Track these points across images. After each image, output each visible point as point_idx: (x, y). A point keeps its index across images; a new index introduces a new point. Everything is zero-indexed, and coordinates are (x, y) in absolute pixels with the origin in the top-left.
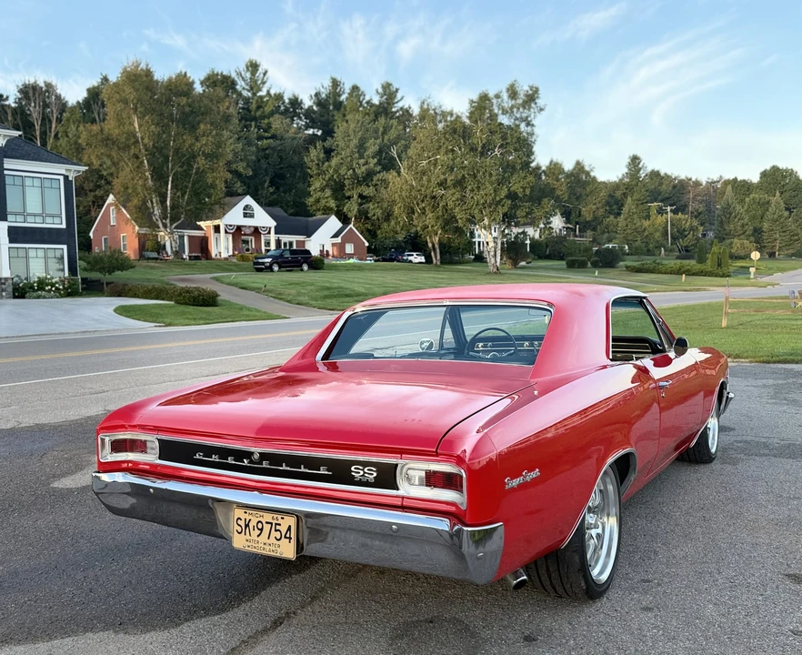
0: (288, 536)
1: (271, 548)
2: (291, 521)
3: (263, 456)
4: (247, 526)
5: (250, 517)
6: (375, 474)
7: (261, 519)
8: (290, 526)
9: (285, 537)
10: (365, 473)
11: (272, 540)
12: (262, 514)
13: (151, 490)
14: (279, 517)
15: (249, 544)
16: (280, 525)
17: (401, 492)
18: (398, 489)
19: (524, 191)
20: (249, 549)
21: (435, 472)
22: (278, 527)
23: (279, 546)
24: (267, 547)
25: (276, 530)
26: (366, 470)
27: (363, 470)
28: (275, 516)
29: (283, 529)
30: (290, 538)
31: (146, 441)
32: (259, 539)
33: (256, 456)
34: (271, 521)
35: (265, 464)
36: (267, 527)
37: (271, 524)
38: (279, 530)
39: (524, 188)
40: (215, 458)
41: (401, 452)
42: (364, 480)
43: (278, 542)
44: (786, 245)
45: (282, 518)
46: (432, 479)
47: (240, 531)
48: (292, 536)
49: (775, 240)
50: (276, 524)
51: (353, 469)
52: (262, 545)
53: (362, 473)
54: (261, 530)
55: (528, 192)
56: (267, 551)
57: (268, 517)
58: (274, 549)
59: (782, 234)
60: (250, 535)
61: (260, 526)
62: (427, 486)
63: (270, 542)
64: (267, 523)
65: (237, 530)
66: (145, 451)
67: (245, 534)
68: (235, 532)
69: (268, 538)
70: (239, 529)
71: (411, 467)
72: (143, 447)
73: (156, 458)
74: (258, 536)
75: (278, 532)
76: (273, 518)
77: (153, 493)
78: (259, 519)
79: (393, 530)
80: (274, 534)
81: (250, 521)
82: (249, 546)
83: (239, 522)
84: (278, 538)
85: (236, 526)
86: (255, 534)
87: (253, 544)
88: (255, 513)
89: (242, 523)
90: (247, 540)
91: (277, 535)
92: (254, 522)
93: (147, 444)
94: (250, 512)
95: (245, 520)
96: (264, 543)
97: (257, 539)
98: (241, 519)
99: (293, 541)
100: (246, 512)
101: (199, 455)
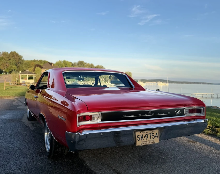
0: (156, 136)
1: (152, 142)
2: (157, 131)
3: (152, 112)
4: (142, 137)
5: (143, 134)
6: (180, 112)
7: (147, 133)
8: (157, 133)
9: (156, 137)
11: (152, 139)
12: (147, 132)
14: (153, 131)
15: (143, 143)
16: (153, 133)
17: (185, 116)
20: (144, 144)
22: (153, 134)
24: (150, 142)
25: (152, 136)
27: (178, 111)
28: (152, 131)
29: (155, 134)
30: (157, 137)
33: (149, 112)
34: (151, 133)
35: (153, 115)
36: (149, 136)
37: (151, 134)
41: (184, 105)
42: (178, 114)
43: (153, 139)
45: (154, 131)
47: (139, 140)
48: (158, 136)
50: (152, 134)
52: (148, 142)
54: (147, 137)
56: (151, 143)
57: (149, 132)
58: (152, 141)
60: (143, 140)
61: (147, 136)
62: (189, 113)
63: (151, 140)
64: (149, 134)
65: (138, 140)
66: (91, 120)
67: (141, 140)
68: (137, 140)
69: (150, 139)
70: (139, 139)
71: (186, 109)
72: (90, 118)
73: (99, 121)
74: (146, 139)
75: (153, 136)
76: (151, 132)
77: (102, 135)
78: (146, 134)
79: (186, 126)
80: (152, 137)
81: (143, 135)
82: (143, 144)
83: (138, 137)
84: (153, 138)
85: (137, 139)
86: (145, 139)
87: (145, 142)
88: (144, 132)
89: (140, 137)
90: (142, 142)
91: (153, 137)
92: (144, 135)
93: (92, 116)
94: (143, 132)
95: (141, 135)
96: (149, 141)
97: (146, 140)
98: (139, 135)
99: (158, 137)
100: (141, 133)
101: (125, 116)
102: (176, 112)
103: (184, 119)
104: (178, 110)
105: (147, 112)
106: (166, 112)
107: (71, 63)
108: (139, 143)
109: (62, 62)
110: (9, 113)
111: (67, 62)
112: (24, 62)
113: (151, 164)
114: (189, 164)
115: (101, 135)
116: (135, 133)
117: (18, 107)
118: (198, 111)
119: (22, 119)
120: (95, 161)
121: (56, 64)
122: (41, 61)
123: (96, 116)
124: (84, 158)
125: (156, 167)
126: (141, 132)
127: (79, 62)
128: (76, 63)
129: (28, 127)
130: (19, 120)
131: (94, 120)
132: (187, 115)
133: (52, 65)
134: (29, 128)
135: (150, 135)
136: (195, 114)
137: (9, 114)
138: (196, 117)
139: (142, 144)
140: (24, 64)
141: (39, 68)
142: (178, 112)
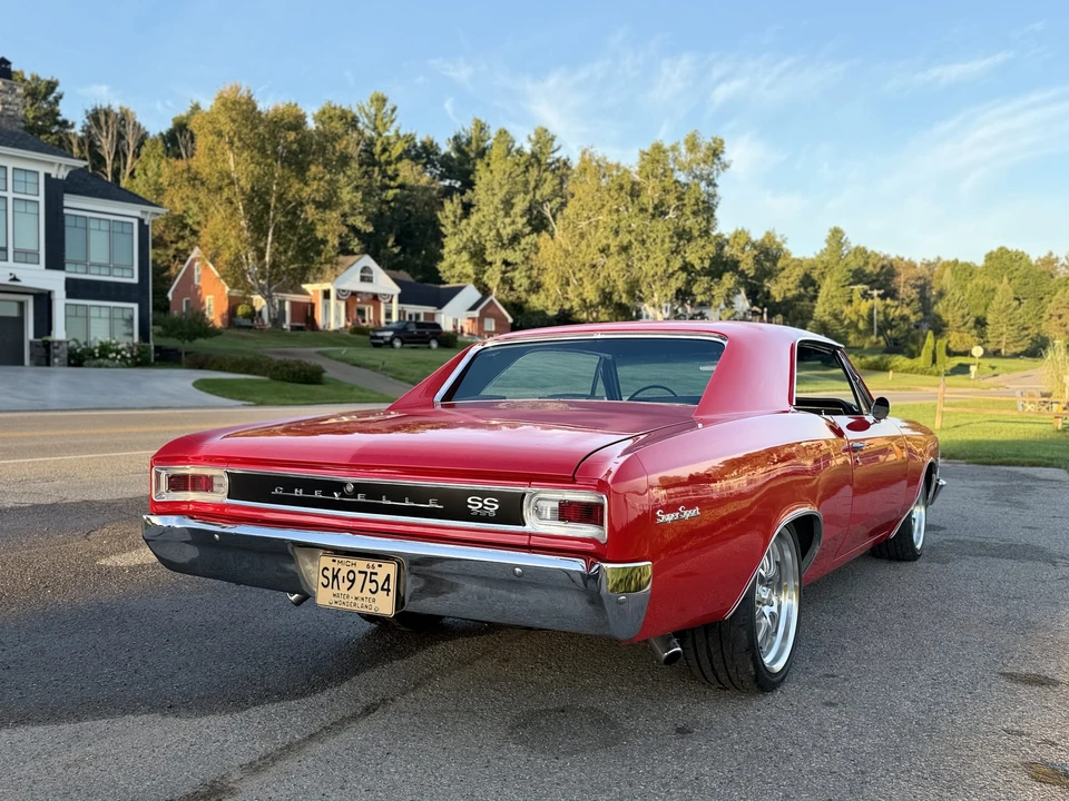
0: (386, 587)
1: (365, 603)
2: (390, 569)
3: (359, 487)
4: (335, 577)
5: (340, 566)
6: (497, 507)
7: (352, 568)
8: (388, 576)
9: (383, 589)
10: (484, 505)
11: (366, 593)
12: (354, 561)
13: (217, 536)
14: (376, 564)
15: (337, 599)
16: (376, 574)
17: (528, 528)
18: (524, 525)
19: (702, 262)
20: (337, 605)
21: (571, 503)
22: (374, 577)
23: (374, 600)
24: (359, 603)
25: (371, 581)
26: (485, 502)
27: (482, 502)
28: (371, 563)
29: (380, 579)
30: (388, 590)
31: (212, 477)
32: (349, 592)
33: (350, 488)
34: (366, 570)
35: (360, 498)
36: (360, 578)
37: (366, 573)
38: (375, 581)
39: (702, 259)
40: (298, 493)
41: (529, 479)
42: (483, 514)
43: (373, 596)
44: (1015, 341)
45: (380, 566)
46: (567, 512)
47: (326, 584)
48: (391, 587)
49: (1002, 334)
50: (372, 573)
51: (469, 500)
52: (353, 600)
53: (480, 505)
54: (353, 581)
55: (707, 264)
56: (360, 607)
57: (362, 564)
58: (368, 604)
59: (1010, 328)
60: (339, 588)
61: (351, 576)
62: (560, 520)
63: (361, 595)
64: (360, 572)
65: (322, 584)
67: (333, 587)
68: (320, 585)
69: (362, 591)
70: (325, 582)
73: (224, 497)
74: (349, 589)
75: (374, 584)
76: (367, 567)
77: (219, 540)
80: (369, 585)
81: (339, 570)
82: (336, 602)
83: (326, 573)
84: (374, 590)
85: (321, 579)
87: (343, 600)
88: (346, 560)
89: (329, 574)
90: (335, 595)
91: (374, 587)
92: (344, 571)
93: (214, 480)
94: (341, 560)
95: (334, 569)
96: (356, 598)
98: (329, 569)
99: (391, 594)
100: (334, 561)
101: (279, 490)
102: (474, 504)
103: (524, 542)
104: (484, 494)
105: (340, 486)
106: (419, 494)
108: (323, 597)
126: (337, 559)
135: (364, 575)
139: (334, 604)
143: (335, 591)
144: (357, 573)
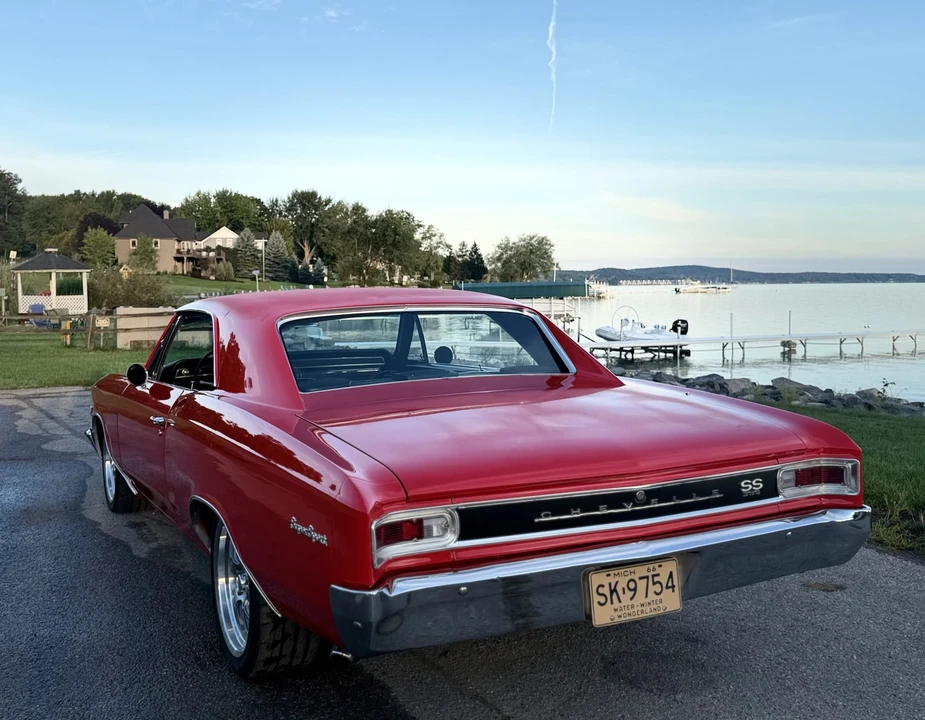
0: (670, 584)
1: (652, 607)
2: (671, 566)
3: (650, 494)
4: (613, 591)
5: (617, 579)
6: (761, 485)
7: (632, 576)
8: (671, 572)
9: (667, 587)
10: (754, 486)
11: (652, 596)
12: (632, 569)
13: (463, 588)
14: (656, 565)
15: (620, 613)
16: (658, 575)
17: (780, 498)
18: (779, 495)
20: (623, 619)
22: (656, 579)
23: (661, 601)
24: (647, 609)
25: (654, 583)
26: (754, 483)
27: (751, 484)
28: (651, 567)
29: (663, 579)
30: (673, 587)
32: (633, 602)
33: (640, 496)
34: (646, 574)
35: (652, 504)
36: (642, 584)
37: (647, 577)
38: (658, 582)
40: (576, 515)
42: (753, 493)
43: (658, 597)
45: (660, 566)
48: (675, 583)
50: (653, 576)
51: (743, 484)
52: (640, 608)
54: (635, 590)
56: (648, 612)
57: (641, 571)
58: (655, 607)
60: (620, 601)
61: (632, 585)
62: (796, 485)
63: (649, 600)
64: (641, 578)
65: (599, 603)
66: (420, 536)
67: (612, 603)
69: (646, 596)
70: (602, 600)
71: (785, 470)
72: (416, 530)
73: (451, 541)
74: (631, 599)
75: (658, 585)
76: (649, 570)
77: (465, 593)
78: (630, 577)
79: (787, 538)
80: (653, 588)
81: (617, 583)
82: (620, 616)
83: (601, 590)
84: (658, 591)
85: (596, 598)
86: (626, 598)
87: (627, 611)
88: (622, 571)
89: (606, 591)
90: (616, 610)
91: (657, 588)
92: (623, 583)
93: (426, 523)
94: (616, 572)
95: (610, 584)
96: (642, 605)
97: (630, 603)
98: (603, 586)
99: (676, 589)
100: (609, 575)
101: (546, 516)
102: (746, 487)
103: (776, 510)
104: (751, 477)
105: (630, 497)
106: (703, 488)
107: (258, 201)
108: (602, 616)
109: (213, 200)
110: (15, 479)
111: (238, 197)
112: (29, 206)
113: (652, 691)
114: (805, 684)
115: (460, 593)
116: (586, 577)
117: (45, 446)
118: (835, 475)
119: (83, 505)
120: (427, 685)
121: (183, 208)
122: (108, 197)
123: (440, 521)
124: (384, 673)
125: (675, 700)
126: (612, 573)
127: (295, 195)
128: (280, 202)
129: (117, 543)
130: (73, 510)
131: (430, 535)
132: (789, 493)
133: (166, 214)
134: (128, 549)
135: (646, 580)
136: (823, 489)
137: (16, 485)
138: (825, 502)
139: (617, 620)
140: (26, 214)
141: (102, 233)
142: (750, 487)
143: (616, 604)
144: (637, 580)
